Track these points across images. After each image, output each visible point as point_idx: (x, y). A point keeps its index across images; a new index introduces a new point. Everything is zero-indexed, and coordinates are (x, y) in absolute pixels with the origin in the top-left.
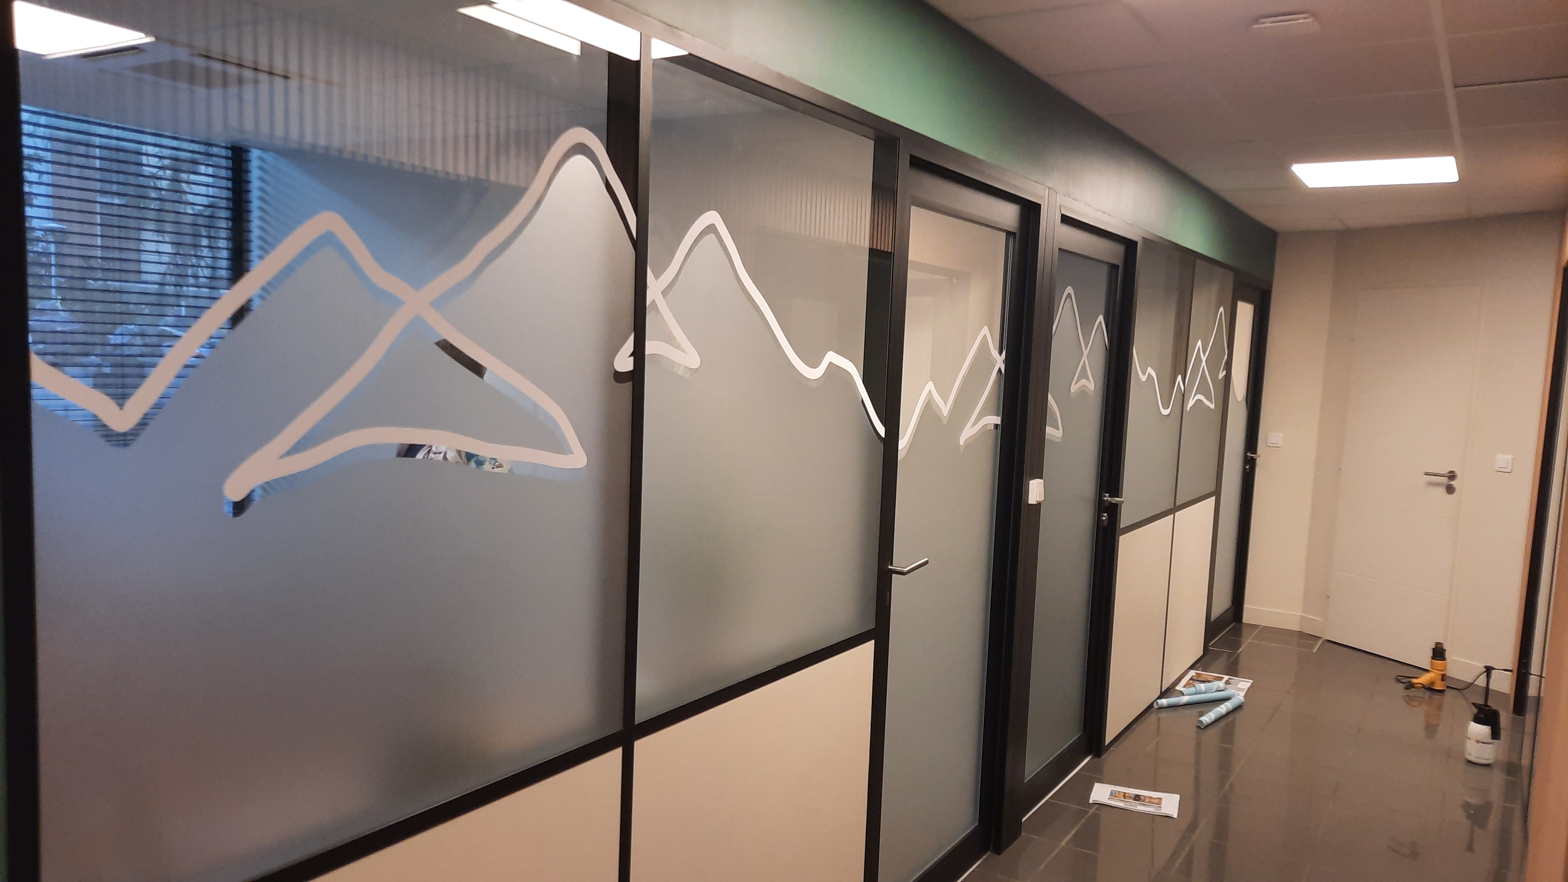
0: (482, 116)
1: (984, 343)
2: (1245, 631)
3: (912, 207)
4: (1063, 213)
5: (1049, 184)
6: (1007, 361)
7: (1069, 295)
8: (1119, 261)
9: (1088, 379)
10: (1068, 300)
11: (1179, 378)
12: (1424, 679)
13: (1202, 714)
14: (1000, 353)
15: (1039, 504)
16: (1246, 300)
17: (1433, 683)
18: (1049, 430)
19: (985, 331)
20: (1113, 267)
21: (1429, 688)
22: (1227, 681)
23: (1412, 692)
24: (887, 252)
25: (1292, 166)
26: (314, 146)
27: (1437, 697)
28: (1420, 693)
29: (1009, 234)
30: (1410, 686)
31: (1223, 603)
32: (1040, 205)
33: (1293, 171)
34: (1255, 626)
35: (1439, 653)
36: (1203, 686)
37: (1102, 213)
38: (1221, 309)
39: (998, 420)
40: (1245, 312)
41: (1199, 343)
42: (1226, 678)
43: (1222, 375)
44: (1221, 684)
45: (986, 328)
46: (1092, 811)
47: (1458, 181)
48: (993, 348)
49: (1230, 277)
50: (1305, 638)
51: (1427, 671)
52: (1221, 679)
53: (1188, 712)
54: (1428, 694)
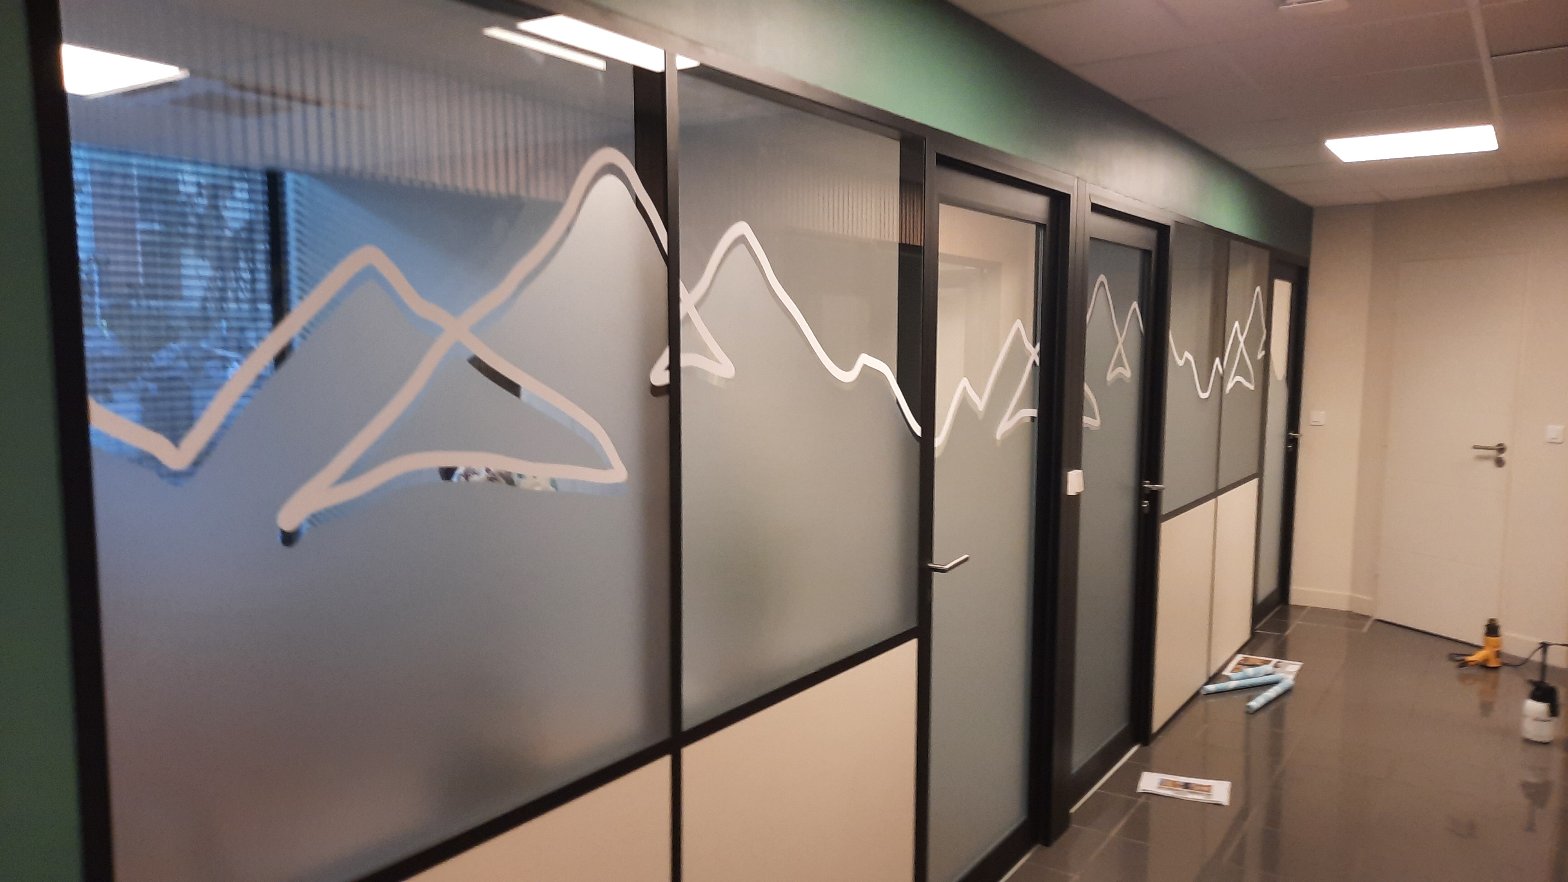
0: (511, 132)
1: (1018, 337)
2: (1293, 612)
3: (940, 204)
4: (1093, 202)
5: (1078, 174)
6: (1041, 354)
7: (1102, 284)
8: (1151, 246)
9: (1123, 366)
10: (1102, 288)
11: (1217, 361)
12: (1478, 656)
13: (1250, 699)
14: (1034, 345)
15: (1078, 495)
16: (1283, 278)
17: (1486, 660)
18: (1086, 420)
19: (1018, 324)
20: (1146, 253)
21: (1483, 666)
22: (1276, 664)
23: (1464, 670)
24: (917, 246)
25: (1324, 142)
26: (348, 170)
27: (1492, 675)
28: (1475, 671)
29: (1039, 226)
30: (1464, 664)
31: (1268, 585)
32: (1069, 195)
33: (1326, 147)
34: (1302, 608)
35: (1492, 629)
36: (1250, 671)
37: (1132, 199)
38: (1258, 289)
39: (1034, 413)
40: (1283, 290)
41: (1237, 324)
42: (1275, 661)
43: (1261, 355)
44: (1269, 668)
45: (1019, 321)
46: (1141, 800)
47: (1498, 149)
48: (1027, 341)
49: (1266, 254)
50: (1354, 618)
51: (1479, 648)
52: (1267, 662)
53: (1236, 697)
54: (1481, 672)
